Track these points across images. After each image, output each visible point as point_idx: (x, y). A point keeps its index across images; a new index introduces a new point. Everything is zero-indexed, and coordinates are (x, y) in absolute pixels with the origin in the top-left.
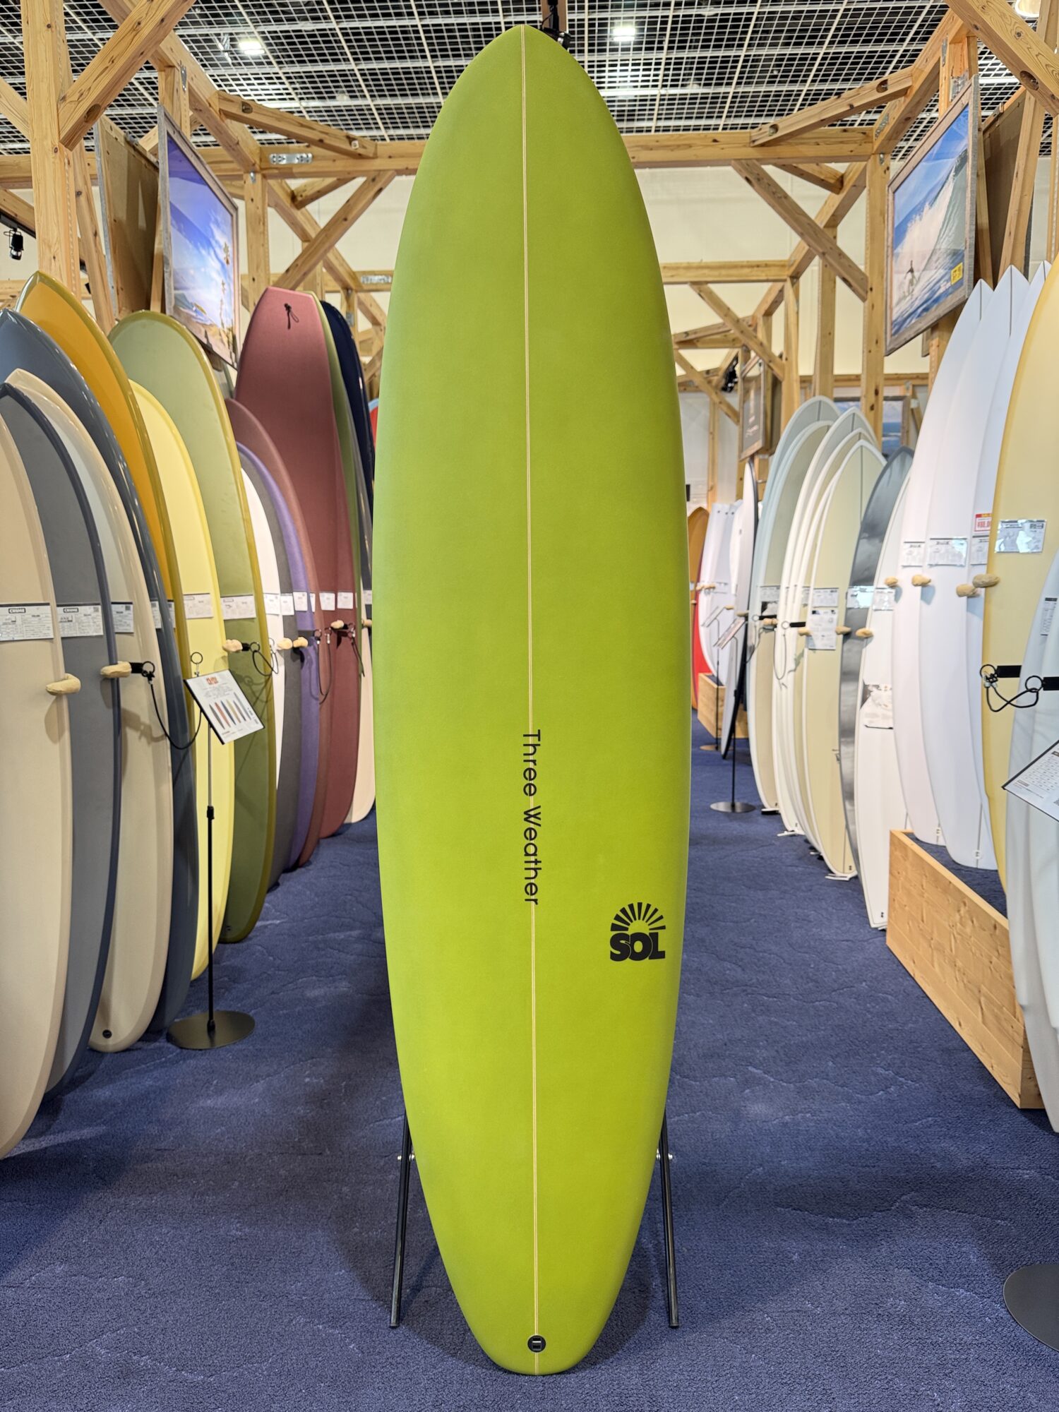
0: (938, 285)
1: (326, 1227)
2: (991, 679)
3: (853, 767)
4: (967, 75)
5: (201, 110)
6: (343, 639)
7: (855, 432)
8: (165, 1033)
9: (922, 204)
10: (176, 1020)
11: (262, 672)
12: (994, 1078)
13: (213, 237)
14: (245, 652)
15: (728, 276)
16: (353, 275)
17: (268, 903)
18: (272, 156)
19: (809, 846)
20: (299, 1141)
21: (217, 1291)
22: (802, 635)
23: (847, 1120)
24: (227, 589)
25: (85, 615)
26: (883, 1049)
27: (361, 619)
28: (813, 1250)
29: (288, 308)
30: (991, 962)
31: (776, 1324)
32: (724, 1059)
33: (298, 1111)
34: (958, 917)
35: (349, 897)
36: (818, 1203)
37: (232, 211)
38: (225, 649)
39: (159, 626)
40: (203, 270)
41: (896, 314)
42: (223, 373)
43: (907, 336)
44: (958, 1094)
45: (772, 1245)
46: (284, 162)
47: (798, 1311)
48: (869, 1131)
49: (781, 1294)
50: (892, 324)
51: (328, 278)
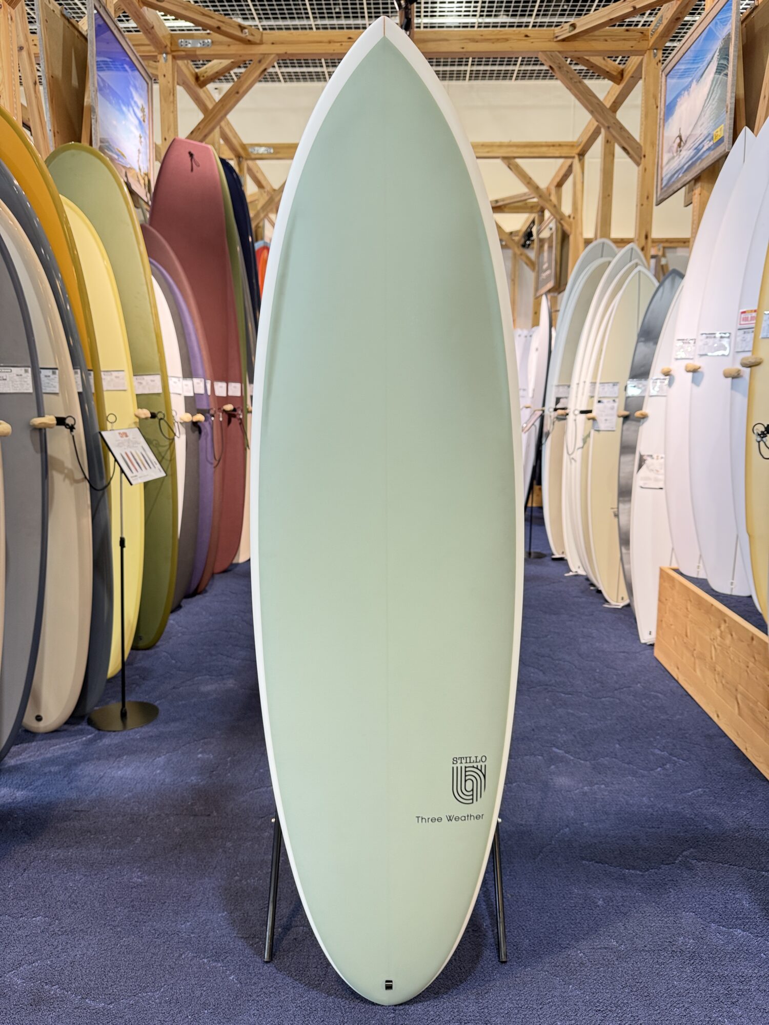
0: (701, 146)
1: (212, 875)
2: (763, 435)
3: (629, 520)
6: (233, 419)
7: (633, 262)
8: (86, 719)
10: (96, 708)
11: (167, 436)
12: (747, 758)
13: (133, 98)
14: (152, 420)
15: (530, 153)
16: (244, 147)
17: (174, 620)
18: (180, 41)
19: (589, 583)
20: (192, 804)
21: (119, 929)
22: (589, 419)
23: (633, 790)
24: (139, 369)
25: (17, 375)
26: (658, 734)
27: (246, 405)
28: (614, 897)
29: (191, 155)
30: (748, 667)
31: (588, 959)
32: (533, 742)
33: (192, 780)
34: (718, 632)
35: (236, 617)
36: (615, 858)
37: (147, 80)
38: (137, 416)
39: (81, 390)
42: (140, 210)
43: (675, 188)
44: (721, 770)
45: (580, 892)
46: (189, 46)
48: (652, 799)
49: (590, 933)
50: (662, 180)
51: (225, 148)
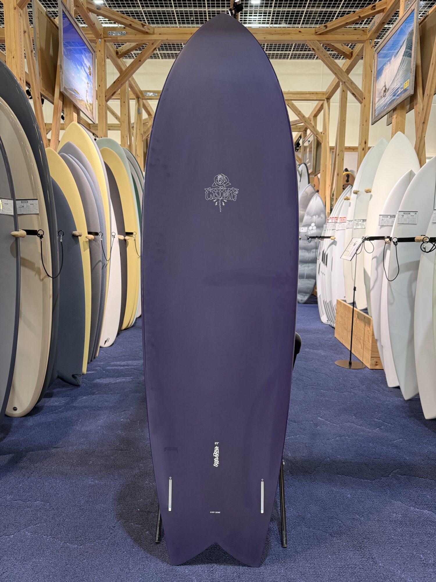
5: (79, 7)
9: (391, 57)
13: (84, 62)
15: (300, 97)
16: (141, 92)
18: (109, 32)
20: (119, 444)
23: (364, 439)
26: (376, 411)
28: (356, 493)
31: (344, 524)
32: (307, 414)
33: (118, 432)
36: (356, 473)
37: (93, 53)
40: (78, 75)
43: (382, 115)
44: (412, 430)
45: (338, 491)
46: (114, 35)
47: (354, 519)
48: (375, 444)
49: (344, 511)
50: (375, 111)
51: (131, 93)
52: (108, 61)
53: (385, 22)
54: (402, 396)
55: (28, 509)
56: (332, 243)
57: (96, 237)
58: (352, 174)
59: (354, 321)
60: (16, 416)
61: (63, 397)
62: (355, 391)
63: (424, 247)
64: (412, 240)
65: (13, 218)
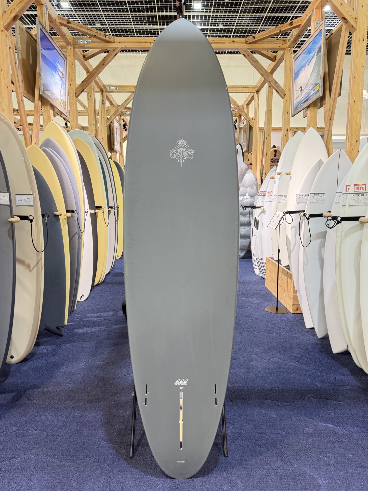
0: (310, 93)
4: (321, 20)
5: (52, 22)
9: (305, 64)
13: (58, 68)
15: (235, 90)
16: (104, 86)
18: (77, 40)
20: (98, 383)
26: (296, 348)
28: (279, 413)
31: (270, 438)
33: (97, 373)
36: (280, 398)
37: (64, 59)
40: (54, 79)
41: (296, 103)
43: (299, 110)
45: (265, 412)
46: (81, 43)
47: (277, 433)
49: (270, 428)
50: (294, 106)
51: (96, 87)
52: (77, 62)
53: (300, 34)
54: (315, 335)
55: (31, 437)
56: (262, 212)
57: (73, 214)
58: (279, 150)
59: (279, 276)
60: (13, 363)
61: (49, 345)
62: (281, 332)
63: (328, 224)
64: (320, 215)
65: (9, 208)
